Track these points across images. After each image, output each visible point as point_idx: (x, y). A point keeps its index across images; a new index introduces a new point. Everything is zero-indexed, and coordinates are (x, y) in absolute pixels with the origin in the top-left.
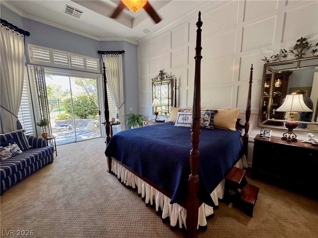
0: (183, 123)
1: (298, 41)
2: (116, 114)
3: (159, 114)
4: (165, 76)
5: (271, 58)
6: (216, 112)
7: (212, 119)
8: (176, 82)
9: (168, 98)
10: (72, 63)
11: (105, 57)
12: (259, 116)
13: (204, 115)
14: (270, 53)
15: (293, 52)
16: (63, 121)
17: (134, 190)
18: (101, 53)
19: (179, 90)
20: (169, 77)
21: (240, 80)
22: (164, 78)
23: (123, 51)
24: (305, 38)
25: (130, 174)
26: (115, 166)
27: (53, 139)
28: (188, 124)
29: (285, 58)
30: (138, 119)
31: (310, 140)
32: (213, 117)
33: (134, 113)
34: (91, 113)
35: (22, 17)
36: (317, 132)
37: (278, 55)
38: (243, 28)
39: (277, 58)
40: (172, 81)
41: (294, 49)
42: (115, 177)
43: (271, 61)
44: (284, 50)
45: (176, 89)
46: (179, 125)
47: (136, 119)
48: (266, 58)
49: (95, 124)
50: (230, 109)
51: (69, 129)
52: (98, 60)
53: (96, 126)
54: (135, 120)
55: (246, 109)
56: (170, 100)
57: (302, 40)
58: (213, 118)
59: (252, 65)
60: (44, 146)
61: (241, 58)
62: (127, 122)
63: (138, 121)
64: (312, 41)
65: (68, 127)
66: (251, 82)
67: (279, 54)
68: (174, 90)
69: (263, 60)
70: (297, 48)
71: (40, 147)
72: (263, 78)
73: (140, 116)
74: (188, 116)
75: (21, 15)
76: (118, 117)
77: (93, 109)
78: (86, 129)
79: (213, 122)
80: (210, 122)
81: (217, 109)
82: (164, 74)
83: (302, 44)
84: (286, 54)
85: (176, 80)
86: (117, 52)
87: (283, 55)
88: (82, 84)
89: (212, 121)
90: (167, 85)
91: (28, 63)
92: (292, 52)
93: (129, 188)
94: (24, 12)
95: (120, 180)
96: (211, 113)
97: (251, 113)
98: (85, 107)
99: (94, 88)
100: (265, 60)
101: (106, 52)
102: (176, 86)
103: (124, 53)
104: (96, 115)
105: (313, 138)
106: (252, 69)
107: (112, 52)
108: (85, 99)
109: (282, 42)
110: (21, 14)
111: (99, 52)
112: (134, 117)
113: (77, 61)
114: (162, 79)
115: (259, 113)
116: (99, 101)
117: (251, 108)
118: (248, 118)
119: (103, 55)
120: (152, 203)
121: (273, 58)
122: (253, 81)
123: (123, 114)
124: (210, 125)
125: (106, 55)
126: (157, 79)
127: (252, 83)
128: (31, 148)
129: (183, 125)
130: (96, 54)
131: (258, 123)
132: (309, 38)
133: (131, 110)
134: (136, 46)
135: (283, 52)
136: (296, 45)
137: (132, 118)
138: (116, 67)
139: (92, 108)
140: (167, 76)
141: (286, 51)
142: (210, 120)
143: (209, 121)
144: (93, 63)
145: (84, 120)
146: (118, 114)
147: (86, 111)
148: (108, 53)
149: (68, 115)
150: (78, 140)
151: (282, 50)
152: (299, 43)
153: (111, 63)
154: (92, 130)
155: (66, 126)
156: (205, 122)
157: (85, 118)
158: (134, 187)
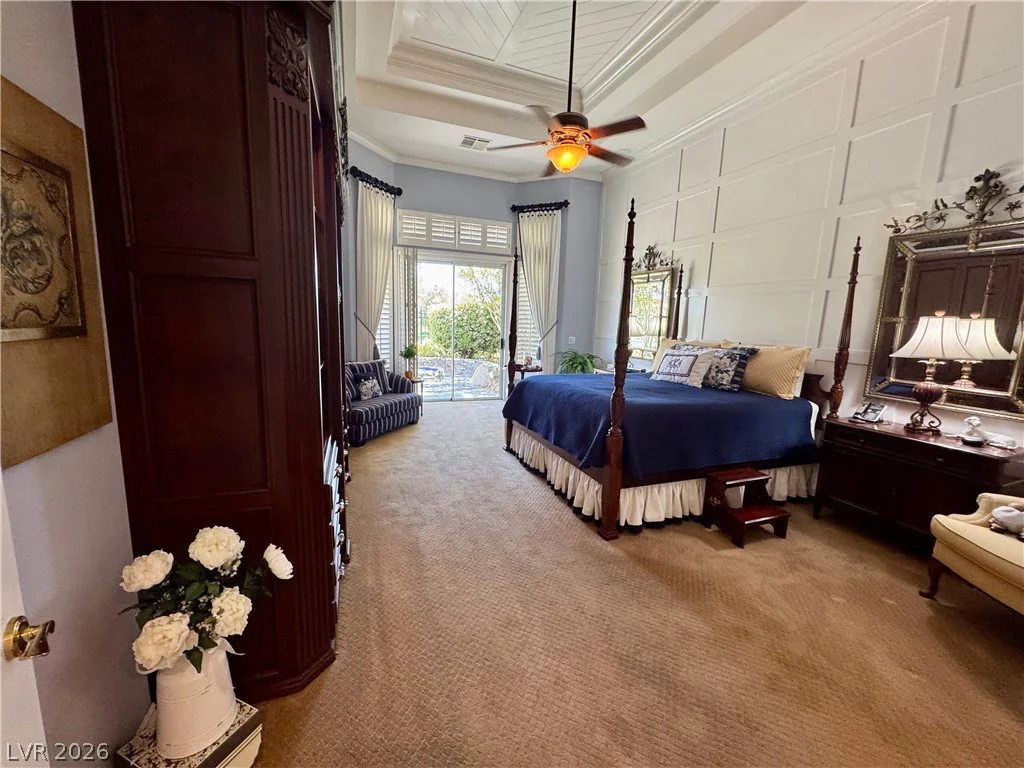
0: (669, 374)
1: (978, 179)
2: (537, 349)
3: (633, 355)
4: (657, 260)
5: (908, 221)
6: (753, 352)
7: (739, 369)
8: (681, 276)
9: (661, 317)
10: (462, 237)
11: (524, 217)
12: (869, 368)
13: (721, 358)
14: (908, 208)
15: (963, 208)
16: (427, 359)
17: (541, 475)
18: (517, 209)
19: (687, 296)
20: (667, 264)
21: (833, 275)
22: (655, 265)
23: (566, 201)
24: (997, 171)
25: (539, 447)
26: (517, 437)
27: (419, 384)
28: (678, 374)
29: (942, 223)
30: (583, 365)
31: (970, 434)
32: (746, 364)
33: (576, 349)
34: (483, 348)
35: (395, 164)
36: (1022, 422)
37: (925, 213)
38: (850, 142)
39: (921, 223)
40: (673, 272)
41: (967, 200)
42: (514, 458)
43: (907, 229)
44: (942, 201)
45: (679, 293)
46: (660, 378)
47: (580, 363)
48: (895, 222)
49: (490, 371)
50: (790, 349)
51: (439, 377)
52: (510, 225)
53: (491, 375)
54: (576, 368)
55: (835, 350)
56: (665, 321)
57: (988, 176)
58: (744, 368)
59: (859, 238)
60: (408, 392)
61: (839, 219)
62: (559, 369)
63: (583, 370)
64: (1013, 179)
65: (437, 374)
66: (853, 282)
67: (930, 212)
68: (676, 296)
69: (888, 226)
70: (972, 198)
71: (402, 392)
72: (885, 274)
73: (591, 357)
74: (681, 358)
75: (395, 161)
76: (539, 357)
77: (489, 338)
78: (471, 381)
79: (741, 377)
80: (735, 375)
81: (757, 347)
82: (655, 255)
83: (989, 187)
84: (944, 211)
85: (682, 272)
86: (551, 205)
87: (937, 214)
88: (472, 276)
89: (737, 374)
90: (661, 283)
91: (395, 244)
92: (960, 206)
93: (535, 471)
94: (399, 155)
95: (521, 461)
96: (740, 355)
97: (849, 361)
98: (473, 330)
99: (496, 286)
100: (892, 226)
101: (528, 207)
102: (680, 288)
103: (566, 206)
104: (495, 352)
105: (979, 429)
106: (858, 249)
107: (542, 207)
108: (475, 311)
109: (940, 179)
110: (393, 159)
111: (515, 209)
112: (575, 358)
113: (471, 232)
114: (651, 267)
115: (870, 362)
116: (503, 317)
117: (850, 350)
118: (839, 375)
119: (521, 214)
120: (563, 491)
121: (913, 223)
122: (857, 279)
123: (552, 350)
124: (733, 381)
125: (528, 214)
126: (639, 267)
127: (857, 285)
128: (390, 392)
129: (667, 378)
130: (507, 212)
131: (866, 386)
132: (1008, 171)
133: (572, 343)
134: (600, 185)
135: (937, 207)
136: (973, 189)
137: (570, 360)
138: (546, 241)
139: (488, 334)
140: (662, 261)
141: (945, 206)
142: (736, 371)
143: (732, 373)
144: (499, 235)
145: (466, 360)
146: (539, 349)
147: (474, 340)
148: (532, 208)
149: (437, 347)
150: (455, 398)
151: (936, 201)
152: (980, 184)
153: (537, 231)
154: (482, 384)
155: (435, 370)
156: (720, 375)
157: (470, 357)
158: (542, 470)
